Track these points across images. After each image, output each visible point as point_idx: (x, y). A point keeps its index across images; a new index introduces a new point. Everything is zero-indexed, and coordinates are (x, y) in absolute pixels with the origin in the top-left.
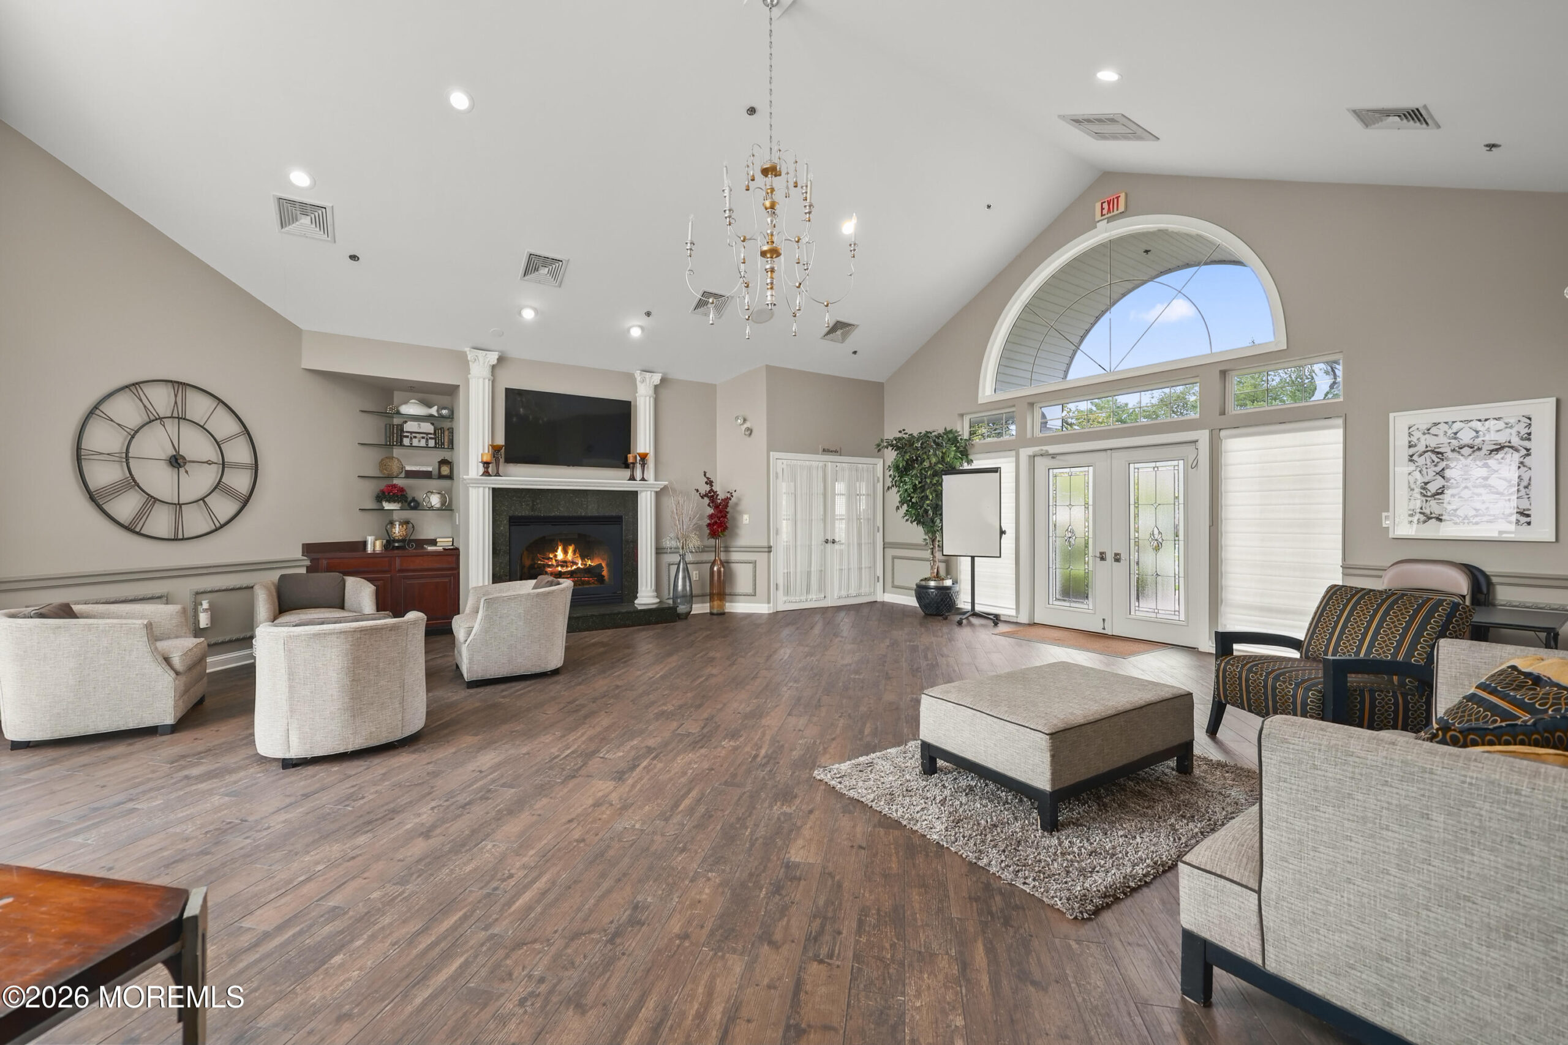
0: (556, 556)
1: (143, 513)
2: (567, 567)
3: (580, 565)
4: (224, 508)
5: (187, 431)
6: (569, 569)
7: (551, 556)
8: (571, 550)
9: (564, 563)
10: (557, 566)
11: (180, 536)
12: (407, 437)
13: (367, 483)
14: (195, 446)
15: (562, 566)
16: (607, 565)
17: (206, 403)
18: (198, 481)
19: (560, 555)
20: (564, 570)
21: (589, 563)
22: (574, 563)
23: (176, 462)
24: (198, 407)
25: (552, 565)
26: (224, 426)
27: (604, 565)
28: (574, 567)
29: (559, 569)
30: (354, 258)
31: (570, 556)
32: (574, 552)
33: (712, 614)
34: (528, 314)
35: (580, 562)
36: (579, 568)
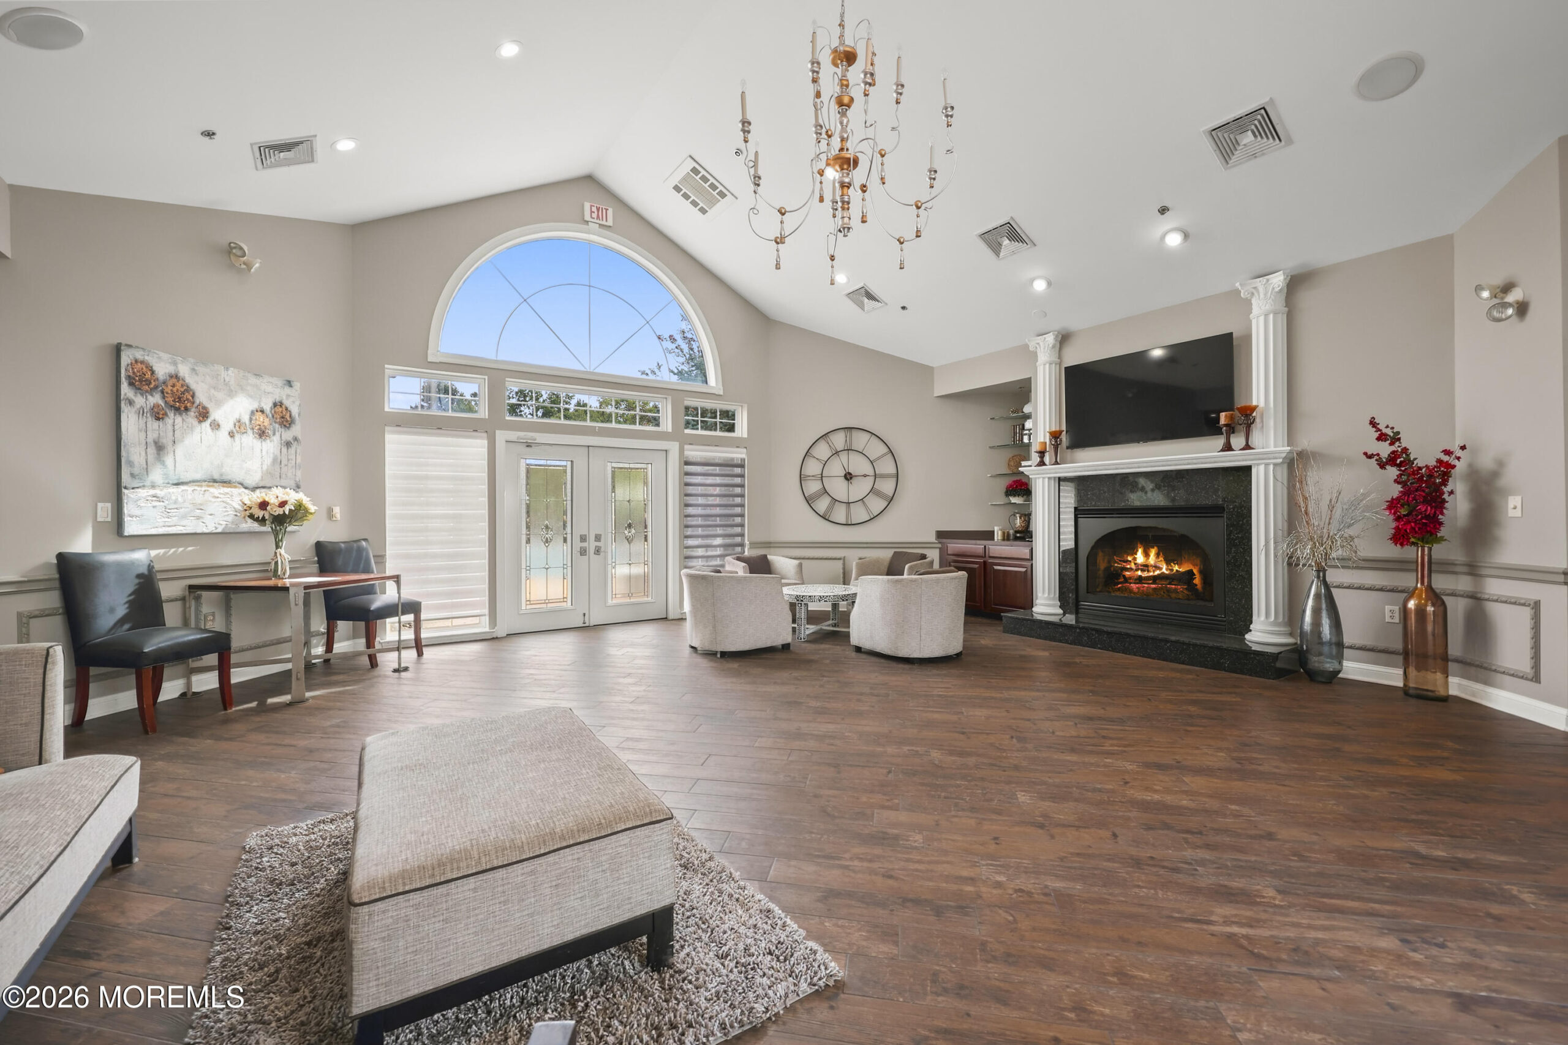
0: (1135, 559)
1: (830, 508)
2: (1148, 571)
3: (1164, 570)
4: (876, 505)
5: (853, 456)
6: (1151, 574)
7: (1130, 558)
8: (1153, 552)
9: (1145, 567)
10: (1137, 570)
11: (849, 523)
12: (1026, 434)
13: (998, 480)
14: (859, 465)
15: (1143, 570)
16: (1201, 572)
17: (865, 437)
18: (860, 488)
19: (1140, 558)
20: (1145, 574)
21: (1176, 568)
22: (1157, 568)
23: (848, 477)
24: (860, 440)
25: (1131, 569)
26: (876, 449)
27: (1195, 571)
28: (1157, 572)
29: (1139, 573)
30: (904, 308)
31: (1152, 560)
32: (1158, 555)
33: (1406, 691)
34: (1040, 286)
35: (1164, 567)
36: (1163, 573)
